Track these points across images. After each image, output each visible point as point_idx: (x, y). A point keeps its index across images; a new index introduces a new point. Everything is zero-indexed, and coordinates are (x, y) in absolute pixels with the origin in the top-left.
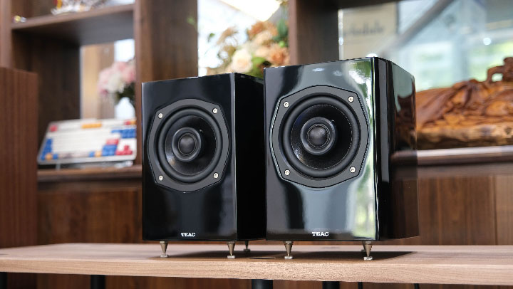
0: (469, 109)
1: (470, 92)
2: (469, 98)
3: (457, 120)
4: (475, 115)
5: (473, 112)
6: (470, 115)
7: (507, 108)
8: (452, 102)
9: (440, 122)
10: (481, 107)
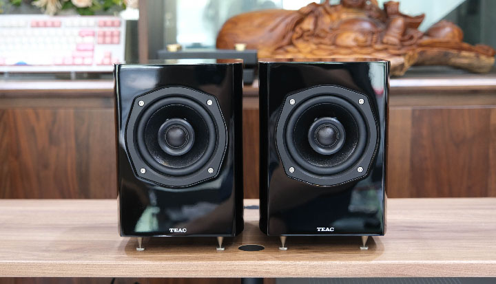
0: (318, 36)
1: (317, 18)
2: (316, 24)
3: (308, 49)
4: (325, 44)
5: (322, 41)
6: (321, 43)
7: (356, 40)
8: (301, 28)
9: (290, 48)
10: (329, 36)
